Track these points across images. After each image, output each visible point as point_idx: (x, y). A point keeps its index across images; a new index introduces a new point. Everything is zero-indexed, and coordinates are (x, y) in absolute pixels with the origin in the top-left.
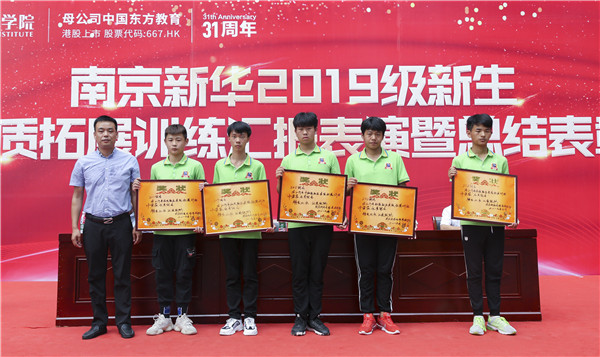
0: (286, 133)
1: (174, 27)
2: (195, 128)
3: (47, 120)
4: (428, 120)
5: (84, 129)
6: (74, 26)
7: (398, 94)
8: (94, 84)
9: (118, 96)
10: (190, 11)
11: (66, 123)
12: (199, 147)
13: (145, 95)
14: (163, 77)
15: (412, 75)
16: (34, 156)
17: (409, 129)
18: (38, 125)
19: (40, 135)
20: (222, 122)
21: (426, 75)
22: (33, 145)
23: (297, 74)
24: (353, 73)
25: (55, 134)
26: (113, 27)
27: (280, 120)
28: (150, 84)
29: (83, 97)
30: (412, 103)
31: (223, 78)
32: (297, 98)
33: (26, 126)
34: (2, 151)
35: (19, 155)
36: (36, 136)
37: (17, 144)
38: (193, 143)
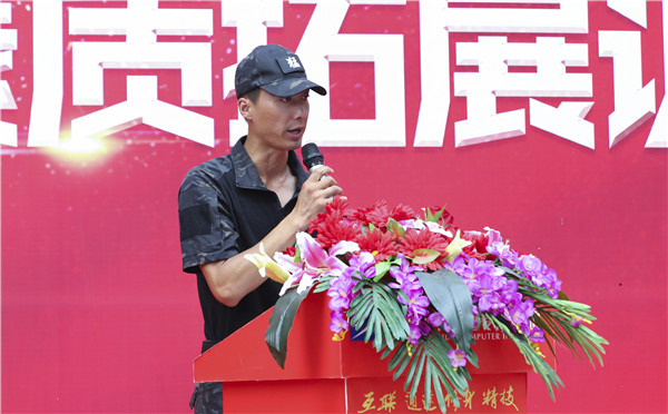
18: (212, 5)
34: (70, 111)
35: (140, 128)
36: (207, 47)
37: (130, 79)
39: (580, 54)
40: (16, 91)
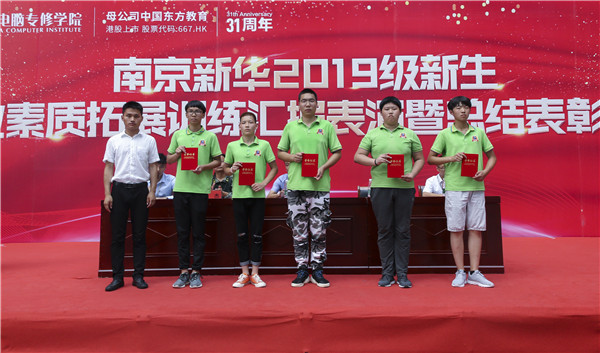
1: (202, 23)
2: (220, 110)
3: (94, 104)
4: (421, 102)
6: (117, 23)
7: (394, 80)
8: (133, 72)
9: (154, 83)
10: (216, 9)
11: (110, 106)
12: (223, 126)
13: (177, 82)
14: (193, 66)
15: (406, 64)
16: (82, 134)
18: (85, 108)
19: (87, 117)
20: (243, 104)
21: (419, 63)
22: (81, 125)
23: (308, 63)
24: (356, 62)
25: (100, 115)
26: (150, 23)
27: (293, 102)
28: (181, 73)
29: (124, 83)
30: (406, 88)
31: (244, 66)
32: (308, 84)
33: (75, 108)
34: (55, 130)
35: (69, 133)
36: (84, 117)
37: (67, 123)
38: (219, 123)
40: (44, 126)
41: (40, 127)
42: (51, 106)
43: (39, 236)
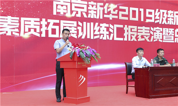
0: (128, 31)
2: (99, 27)
3: (44, 20)
4: (167, 29)
5: (59, 24)
7: (159, 19)
8: (62, 6)
9: (72, 12)
11: (52, 21)
12: (100, 35)
13: (82, 12)
14: (88, 6)
15: (163, 13)
16: (38, 35)
17: (162, 32)
18: (40, 22)
19: (41, 26)
20: (107, 25)
21: (167, 13)
22: (38, 31)
25: (47, 26)
27: (126, 26)
28: (83, 8)
29: (58, 11)
30: (163, 23)
31: (108, 8)
32: (131, 19)
33: (35, 21)
34: (25, 32)
35: (32, 34)
36: (39, 26)
37: (31, 29)
38: (98, 33)
39: (76, 29)
40: (19, 30)
41: (17, 30)
42: (23, 19)
43: (19, 88)
